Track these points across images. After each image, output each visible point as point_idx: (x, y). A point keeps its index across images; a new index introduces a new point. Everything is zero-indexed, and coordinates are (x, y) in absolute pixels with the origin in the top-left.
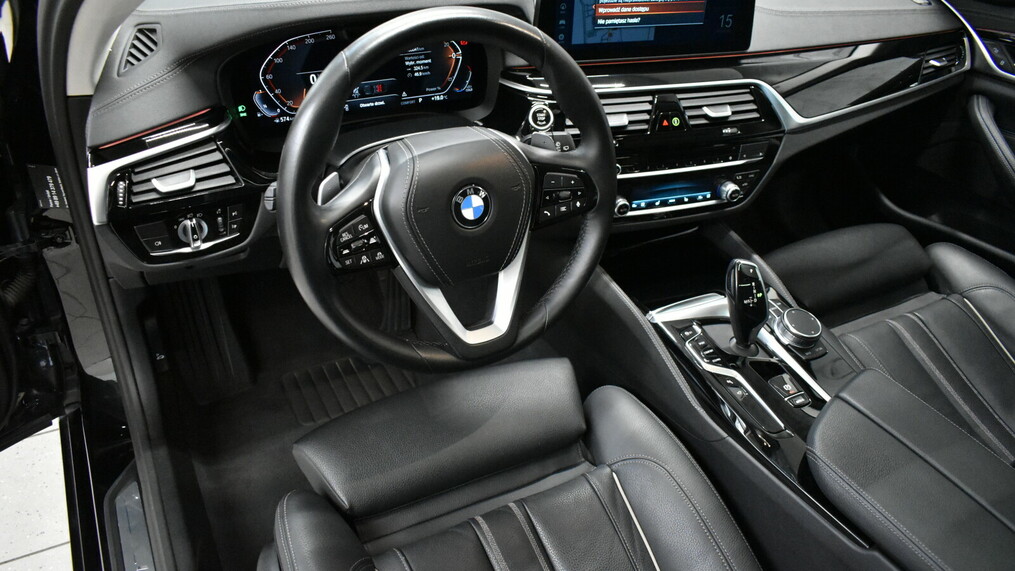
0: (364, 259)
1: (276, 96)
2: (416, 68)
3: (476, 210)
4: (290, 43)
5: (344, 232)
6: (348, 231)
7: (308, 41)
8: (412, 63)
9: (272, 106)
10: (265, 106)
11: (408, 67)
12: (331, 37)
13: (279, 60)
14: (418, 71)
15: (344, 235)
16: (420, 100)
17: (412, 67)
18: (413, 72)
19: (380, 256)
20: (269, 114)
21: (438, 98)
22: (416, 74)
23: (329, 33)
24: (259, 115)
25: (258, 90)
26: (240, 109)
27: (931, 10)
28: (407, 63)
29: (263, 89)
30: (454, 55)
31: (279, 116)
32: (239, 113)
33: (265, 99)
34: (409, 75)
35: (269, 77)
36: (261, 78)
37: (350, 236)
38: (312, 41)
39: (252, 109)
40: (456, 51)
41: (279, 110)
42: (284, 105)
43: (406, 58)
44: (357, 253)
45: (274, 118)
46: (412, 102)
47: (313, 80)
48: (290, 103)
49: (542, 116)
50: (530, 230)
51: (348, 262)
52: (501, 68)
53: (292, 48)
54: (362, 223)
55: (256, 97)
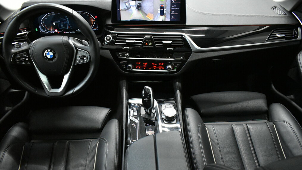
0: (23, 63)
1: (45, 27)
3: (51, 56)
5: (18, 55)
6: (20, 55)
7: (53, 14)
9: (44, 29)
10: (42, 29)
12: (59, 14)
13: (46, 18)
15: (18, 56)
19: (29, 63)
20: (43, 31)
24: (41, 31)
25: (40, 25)
26: (36, 29)
27: (286, 17)
29: (42, 25)
30: (93, 20)
31: (45, 32)
32: (36, 30)
33: (42, 27)
35: (43, 22)
36: (41, 22)
37: (20, 57)
39: (39, 30)
40: (94, 19)
42: (47, 29)
45: (44, 32)
47: (54, 24)
48: (48, 29)
49: (108, 38)
50: (74, 65)
51: (18, 63)
52: (105, 25)
53: (49, 15)
54: (25, 54)
55: (40, 27)
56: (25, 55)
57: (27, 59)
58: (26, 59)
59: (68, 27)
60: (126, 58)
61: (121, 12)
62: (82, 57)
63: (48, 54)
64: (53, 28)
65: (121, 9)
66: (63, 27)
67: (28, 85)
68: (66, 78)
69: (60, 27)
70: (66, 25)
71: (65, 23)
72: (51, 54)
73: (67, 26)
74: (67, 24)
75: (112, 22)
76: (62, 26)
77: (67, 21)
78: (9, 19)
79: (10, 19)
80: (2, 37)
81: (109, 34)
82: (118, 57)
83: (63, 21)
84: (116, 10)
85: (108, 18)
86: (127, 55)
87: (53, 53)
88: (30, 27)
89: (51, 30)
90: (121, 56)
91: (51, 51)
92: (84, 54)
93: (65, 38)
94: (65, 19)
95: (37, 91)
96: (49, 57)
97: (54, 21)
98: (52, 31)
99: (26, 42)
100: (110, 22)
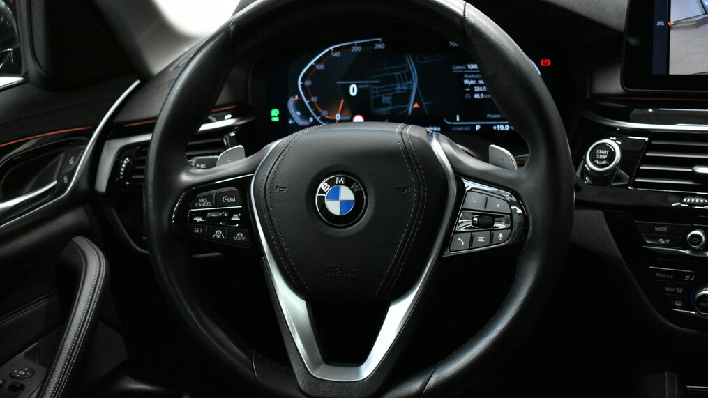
0: (219, 234)
1: (311, 104)
2: (477, 89)
3: (344, 204)
4: (335, 50)
5: (203, 197)
6: (209, 198)
7: (354, 49)
8: (473, 82)
9: (305, 114)
10: (299, 113)
11: (467, 86)
12: (380, 46)
13: (321, 67)
14: (480, 92)
15: (201, 200)
16: (478, 127)
17: (472, 87)
18: (473, 93)
19: (240, 236)
20: (301, 122)
21: (501, 128)
22: (477, 96)
23: (378, 42)
24: (291, 122)
25: (294, 96)
26: (273, 112)
28: (466, 82)
29: (300, 96)
32: (270, 117)
33: (300, 105)
34: (467, 96)
35: (308, 83)
36: (300, 83)
38: (359, 49)
39: (285, 115)
41: (311, 120)
42: (318, 114)
43: (466, 76)
44: (212, 223)
45: (305, 126)
46: (467, 129)
47: (353, 90)
48: (324, 113)
49: (602, 154)
50: (440, 259)
51: (197, 230)
52: (587, 96)
53: (337, 54)
54: (230, 195)
55: (291, 103)
56: (233, 200)
57: (236, 218)
58: (231, 216)
59: (413, 105)
60: (687, 252)
61: (675, 37)
62: (484, 220)
63: (335, 195)
64: (347, 112)
65: (674, 18)
66: (387, 105)
67: (222, 335)
68: (397, 314)
69: (379, 103)
70: (404, 97)
71: (400, 87)
72: (347, 194)
73: (407, 102)
74: (410, 91)
75: (624, 83)
76: (387, 99)
77: (410, 77)
78: (171, 69)
79: (177, 67)
80: (147, 137)
81: (608, 137)
82: (650, 244)
83: (393, 80)
84: (652, 23)
85: (605, 64)
86: (699, 237)
87: (355, 194)
88: (250, 103)
89: (338, 117)
90: (662, 241)
91: (348, 183)
92: (498, 205)
93: (413, 132)
94: (404, 69)
95: (255, 370)
96: (334, 207)
97: (353, 78)
98: (340, 121)
99: (241, 146)
100: (612, 85)
